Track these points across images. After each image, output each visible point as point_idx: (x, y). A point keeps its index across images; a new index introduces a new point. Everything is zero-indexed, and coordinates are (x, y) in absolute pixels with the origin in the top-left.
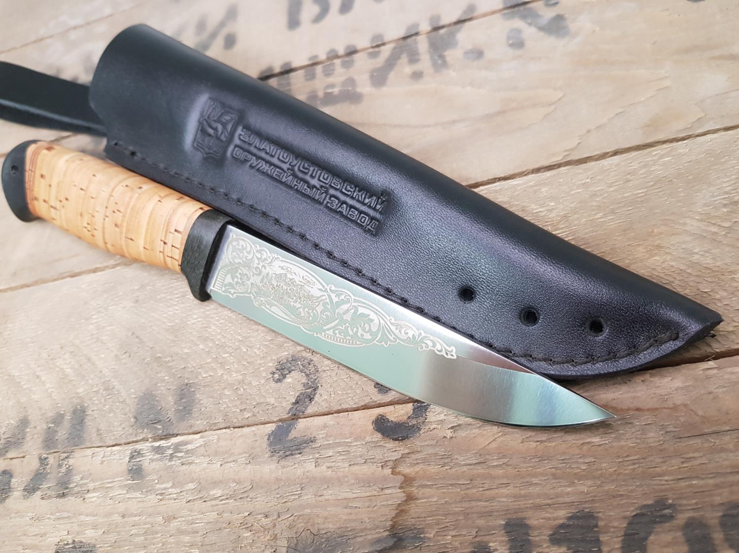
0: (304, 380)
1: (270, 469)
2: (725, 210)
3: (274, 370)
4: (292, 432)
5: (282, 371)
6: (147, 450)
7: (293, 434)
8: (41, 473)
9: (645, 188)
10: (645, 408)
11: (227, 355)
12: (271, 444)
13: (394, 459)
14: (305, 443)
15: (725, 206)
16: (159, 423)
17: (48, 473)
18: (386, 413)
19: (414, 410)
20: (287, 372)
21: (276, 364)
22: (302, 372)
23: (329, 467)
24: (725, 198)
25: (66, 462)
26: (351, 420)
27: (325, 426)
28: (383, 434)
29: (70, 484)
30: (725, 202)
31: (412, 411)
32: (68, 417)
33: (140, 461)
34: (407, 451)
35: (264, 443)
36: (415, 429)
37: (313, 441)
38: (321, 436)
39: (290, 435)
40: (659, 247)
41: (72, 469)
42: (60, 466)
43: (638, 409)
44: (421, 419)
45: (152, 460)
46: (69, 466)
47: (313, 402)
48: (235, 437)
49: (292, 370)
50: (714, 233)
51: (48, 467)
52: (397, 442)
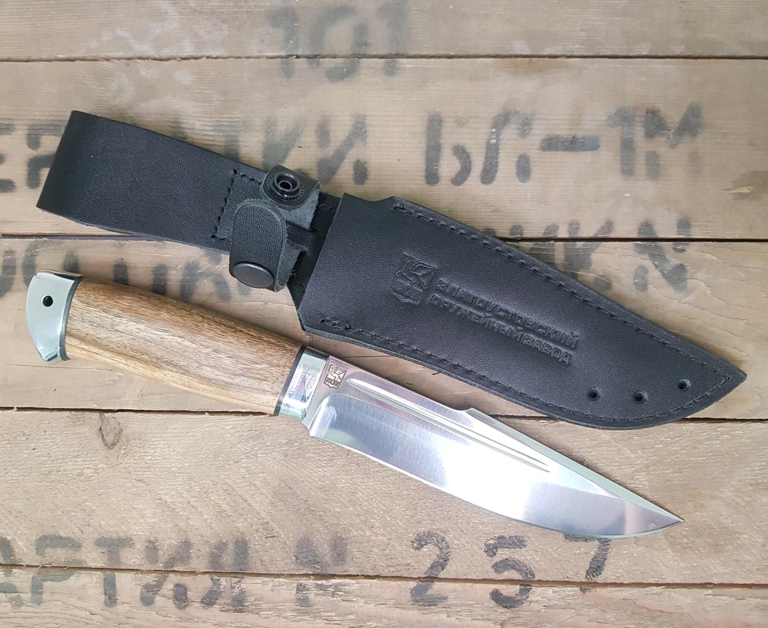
0: (438, 552)
1: (413, 614)
2: (750, 488)
3: (414, 540)
4: (430, 590)
5: (420, 542)
6: (311, 586)
7: (429, 592)
8: (215, 591)
9: (705, 457)
10: (665, 611)
11: (374, 520)
12: (412, 596)
13: (502, 619)
14: (439, 599)
15: (751, 485)
16: (318, 564)
17: (222, 592)
18: (500, 589)
19: (520, 590)
20: (424, 543)
21: (415, 535)
22: (436, 545)
23: (457, 619)
24: (753, 479)
25: (238, 586)
26: (474, 589)
27: (455, 591)
28: (497, 602)
29: (244, 602)
30: (752, 482)
31: (519, 591)
32: (231, 546)
33: (306, 593)
34: (512, 616)
35: (408, 596)
36: (520, 602)
37: (446, 598)
38: (451, 597)
39: (428, 592)
40: (702, 505)
41: (245, 592)
42: (233, 588)
43: (661, 611)
44: (524, 597)
45: (317, 594)
46: (242, 589)
47: (444, 570)
48: (383, 587)
49: (429, 543)
50: (738, 503)
51: (221, 587)
52: (506, 609)
